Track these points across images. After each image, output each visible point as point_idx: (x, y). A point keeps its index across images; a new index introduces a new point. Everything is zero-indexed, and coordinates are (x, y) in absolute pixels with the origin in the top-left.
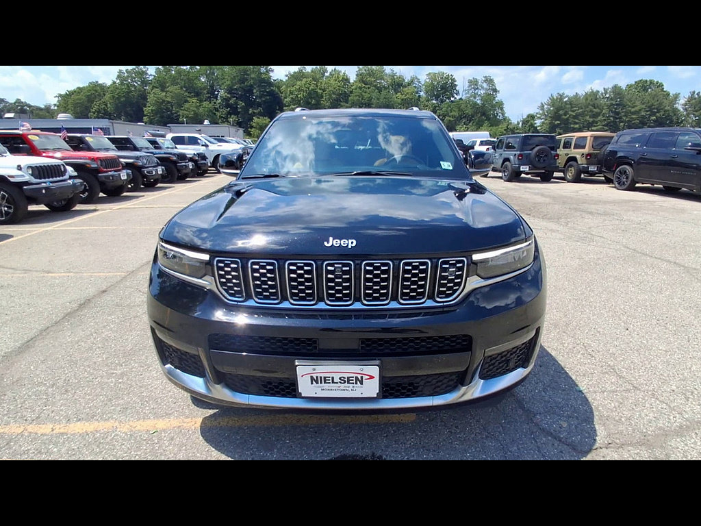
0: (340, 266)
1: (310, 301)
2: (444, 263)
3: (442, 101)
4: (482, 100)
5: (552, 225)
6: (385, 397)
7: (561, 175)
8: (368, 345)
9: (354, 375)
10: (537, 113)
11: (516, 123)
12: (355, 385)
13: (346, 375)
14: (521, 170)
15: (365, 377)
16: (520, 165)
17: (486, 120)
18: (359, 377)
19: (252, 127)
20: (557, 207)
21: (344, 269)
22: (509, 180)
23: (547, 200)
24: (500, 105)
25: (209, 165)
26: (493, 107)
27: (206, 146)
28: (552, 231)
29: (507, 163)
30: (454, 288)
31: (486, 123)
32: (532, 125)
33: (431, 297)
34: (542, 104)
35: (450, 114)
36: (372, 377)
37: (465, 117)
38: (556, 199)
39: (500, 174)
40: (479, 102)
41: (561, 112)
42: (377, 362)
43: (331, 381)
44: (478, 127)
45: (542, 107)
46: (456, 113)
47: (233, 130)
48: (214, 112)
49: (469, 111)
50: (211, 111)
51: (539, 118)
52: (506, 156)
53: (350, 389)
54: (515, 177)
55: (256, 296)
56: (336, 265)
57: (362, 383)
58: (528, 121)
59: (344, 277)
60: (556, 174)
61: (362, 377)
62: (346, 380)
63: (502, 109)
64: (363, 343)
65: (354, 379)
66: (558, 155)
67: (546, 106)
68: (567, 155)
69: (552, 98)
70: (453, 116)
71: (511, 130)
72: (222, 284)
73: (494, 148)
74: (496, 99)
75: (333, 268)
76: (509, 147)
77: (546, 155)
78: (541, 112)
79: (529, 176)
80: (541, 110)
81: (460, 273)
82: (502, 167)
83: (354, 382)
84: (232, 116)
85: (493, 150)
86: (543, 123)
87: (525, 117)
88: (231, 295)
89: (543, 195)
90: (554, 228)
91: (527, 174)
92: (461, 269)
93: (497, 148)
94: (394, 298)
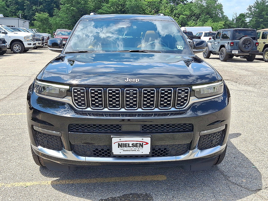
0: (132, 90)
1: (118, 107)
2: (179, 90)
3: (178, 4)
4: (206, 3)
5: (250, 88)
6: (153, 156)
7: (261, 57)
8: (145, 128)
9: (139, 142)
10: (247, 13)
11: (232, 20)
12: (139, 148)
13: (135, 143)
14: (233, 53)
15: (144, 143)
16: (232, 50)
17: (210, 18)
18: (141, 143)
19: (35, 20)
20: (255, 78)
21: (134, 92)
22: (225, 60)
23: (250, 73)
24: (220, 7)
25: (8, 47)
26: (215, 8)
27: (6, 33)
28: (250, 91)
29: (223, 48)
30: (184, 102)
31: (210, 20)
32: (243, 22)
33: (174, 106)
34: (250, 6)
35: (184, 13)
36: (147, 143)
37: (194, 15)
38: (255, 73)
39: (218, 56)
40: (204, 4)
41: (264, 13)
42: (150, 136)
43: (128, 146)
44: (204, 23)
45: (250, 8)
46: (188, 13)
47: (21, 21)
48: (6, 7)
49: (197, 11)
50: (3, 7)
51: (249, 17)
52: (222, 44)
53: (136, 150)
54: (229, 58)
55: (92, 106)
56: (130, 90)
57: (142, 147)
58: (240, 19)
59: (134, 96)
60: (257, 56)
61: (142, 143)
62: (135, 145)
63: (221, 9)
64: (143, 127)
65: (139, 144)
66: (258, 43)
67: (253, 8)
68: (264, 43)
69: (257, 3)
70: (185, 15)
71: (228, 25)
72: (75, 100)
73: (214, 38)
74: (217, 2)
75: (129, 92)
76: (225, 37)
77: (250, 43)
78: (250, 12)
79: (239, 58)
80: (250, 11)
81: (187, 94)
82: (219, 51)
83: (139, 146)
84: (20, 11)
85: (213, 40)
86: (251, 20)
87: (238, 16)
88: (79, 105)
89: (246, 70)
90: (251, 90)
91: (237, 56)
92: (187, 93)
93: (216, 38)
94: (157, 107)
